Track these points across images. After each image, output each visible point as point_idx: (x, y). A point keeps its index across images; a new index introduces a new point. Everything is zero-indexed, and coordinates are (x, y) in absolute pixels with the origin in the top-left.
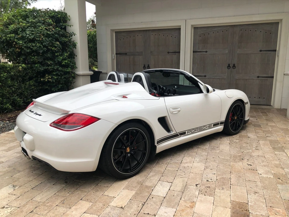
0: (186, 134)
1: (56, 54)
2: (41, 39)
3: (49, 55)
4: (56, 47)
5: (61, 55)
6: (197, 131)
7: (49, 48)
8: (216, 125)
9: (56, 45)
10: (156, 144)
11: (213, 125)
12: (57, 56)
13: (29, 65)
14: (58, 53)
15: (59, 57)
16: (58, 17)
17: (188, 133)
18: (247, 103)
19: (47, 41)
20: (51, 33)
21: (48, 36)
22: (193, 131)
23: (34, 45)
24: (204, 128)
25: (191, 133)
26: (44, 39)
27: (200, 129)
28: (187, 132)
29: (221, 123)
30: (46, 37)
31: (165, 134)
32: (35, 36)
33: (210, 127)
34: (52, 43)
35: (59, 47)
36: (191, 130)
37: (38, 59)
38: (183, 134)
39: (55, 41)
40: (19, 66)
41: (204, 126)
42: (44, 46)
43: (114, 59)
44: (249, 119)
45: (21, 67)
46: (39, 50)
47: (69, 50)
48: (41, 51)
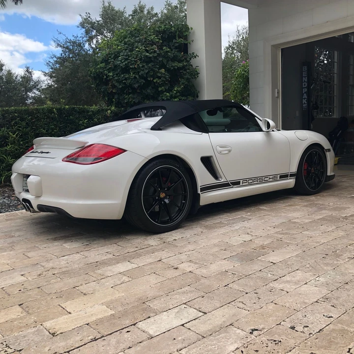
0: (241, 184)
1: (160, 89)
2: (136, 66)
3: (149, 91)
4: (159, 78)
5: (169, 91)
6: (256, 182)
7: (149, 79)
8: (284, 177)
9: (160, 75)
10: (199, 192)
11: (279, 177)
12: (162, 92)
13: (123, 109)
14: (163, 87)
15: (165, 93)
16: (171, 32)
17: (244, 184)
18: (329, 150)
19: (146, 69)
20: (151, 55)
21: (148, 60)
22: (251, 181)
23: (127, 76)
24: (266, 179)
25: (247, 184)
26: (141, 66)
27: (261, 180)
28: (241, 181)
29: (292, 175)
30: (144, 62)
31: (211, 180)
32: (128, 62)
33: (274, 179)
34: (154, 71)
35: (165, 78)
36: (248, 180)
37: (134, 98)
38: (236, 183)
39: (157, 68)
40: (107, 110)
41: (266, 177)
42: (142, 77)
43: (278, 97)
44: (334, 175)
45: (109, 111)
46: (134, 84)
47: (182, 82)
48: (136, 86)
